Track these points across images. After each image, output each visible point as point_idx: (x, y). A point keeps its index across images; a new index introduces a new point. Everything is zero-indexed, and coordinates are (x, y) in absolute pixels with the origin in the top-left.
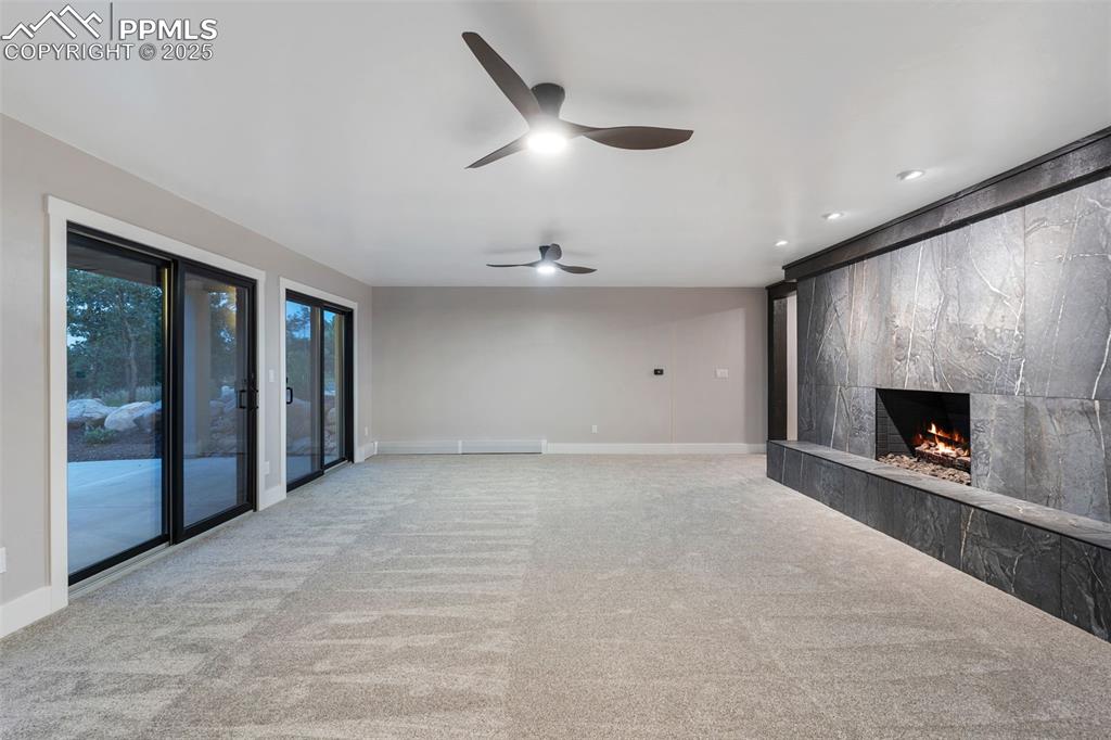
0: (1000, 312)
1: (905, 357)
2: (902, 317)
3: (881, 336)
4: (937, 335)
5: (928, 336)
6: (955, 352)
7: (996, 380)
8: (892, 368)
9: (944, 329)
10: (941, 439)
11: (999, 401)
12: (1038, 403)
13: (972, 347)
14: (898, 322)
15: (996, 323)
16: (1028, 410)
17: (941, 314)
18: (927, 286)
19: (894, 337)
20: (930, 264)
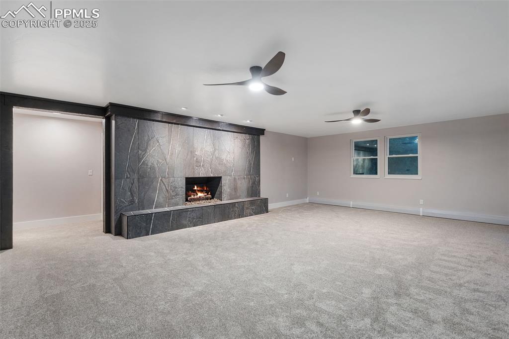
0: (229, 156)
1: (200, 166)
2: (199, 152)
3: (188, 157)
4: (212, 160)
5: (209, 159)
6: (218, 165)
7: (228, 172)
8: (194, 169)
9: (214, 158)
10: (198, 191)
11: (229, 177)
12: (237, 178)
13: (222, 164)
14: (197, 153)
15: (228, 158)
16: (235, 179)
17: (213, 154)
18: (209, 144)
19: (195, 158)
20: (209, 137)
